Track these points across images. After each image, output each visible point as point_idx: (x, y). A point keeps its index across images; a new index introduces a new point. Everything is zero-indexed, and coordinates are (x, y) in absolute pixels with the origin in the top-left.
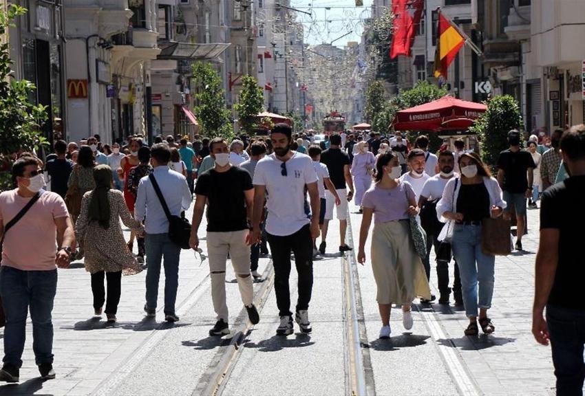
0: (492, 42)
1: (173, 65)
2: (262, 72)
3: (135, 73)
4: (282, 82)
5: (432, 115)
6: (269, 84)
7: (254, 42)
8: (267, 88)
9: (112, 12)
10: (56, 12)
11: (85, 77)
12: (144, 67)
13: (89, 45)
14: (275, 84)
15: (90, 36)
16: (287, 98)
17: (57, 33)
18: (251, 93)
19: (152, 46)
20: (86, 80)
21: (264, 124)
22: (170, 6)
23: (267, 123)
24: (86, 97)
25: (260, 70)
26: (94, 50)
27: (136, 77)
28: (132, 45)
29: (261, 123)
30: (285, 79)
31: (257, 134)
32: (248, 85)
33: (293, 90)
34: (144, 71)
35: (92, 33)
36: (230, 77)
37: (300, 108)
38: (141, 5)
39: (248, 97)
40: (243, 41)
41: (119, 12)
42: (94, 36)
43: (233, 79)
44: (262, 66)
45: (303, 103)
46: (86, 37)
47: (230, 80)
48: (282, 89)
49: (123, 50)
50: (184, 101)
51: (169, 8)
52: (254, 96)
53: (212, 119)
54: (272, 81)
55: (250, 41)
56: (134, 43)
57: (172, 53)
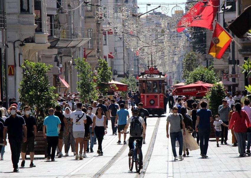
0: (244, 42)
1: (55, 51)
2: (106, 45)
3: (34, 57)
4: (120, 50)
5: (193, 90)
6: (111, 53)
7: (101, 25)
8: (110, 57)
9: (26, 26)
10: (4, 32)
11: (13, 64)
12: (38, 54)
13: (15, 46)
14: (115, 53)
15: (16, 41)
16: (124, 62)
17: (4, 43)
18: (104, 69)
19: (46, 42)
20: (13, 66)
21: (112, 88)
22: (53, 15)
23: (114, 88)
24: (13, 75)
25: (105, 44)
26: (18, 48)
27: (34, 60)
28: (35, 43)
29: (110, 88)
30: (122, 48)
31: (108, 95)
32: (102, 65)
33: (128, 54)
34: (39, 56)
35: (17, 39)
36: (85, 51)
37: (135, 68)
38: (39, 18)
39: (102, 72)
40: (93, 25)
41: (31, 26)
42: (18, 41)
43: (86, 53)
44: (105, 40)
45: (137, 64)
46: (14, 41)
47: (85, 54)
48: (120, 56)
49: (29, 46)
50: (60, 73)
51: (53, 16)
52: (106, 72)
53: (86, 88)
54: (113, 51)
55: (98, 24)
56: (36, 41)
57: (56, 45)
